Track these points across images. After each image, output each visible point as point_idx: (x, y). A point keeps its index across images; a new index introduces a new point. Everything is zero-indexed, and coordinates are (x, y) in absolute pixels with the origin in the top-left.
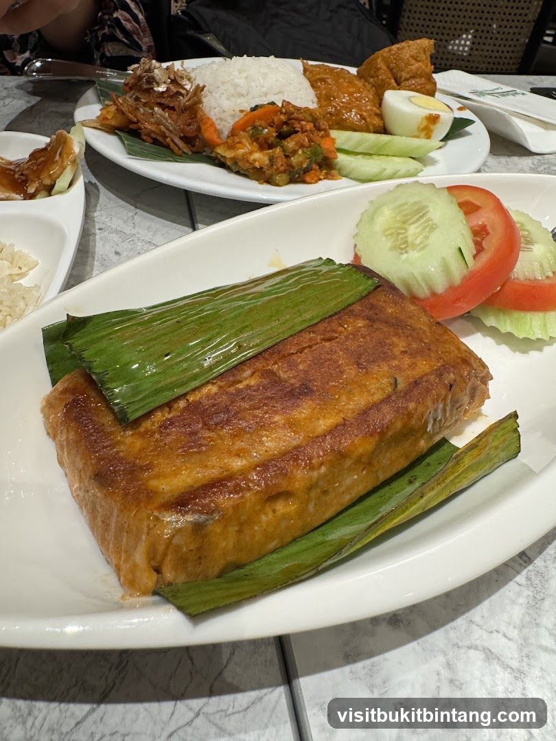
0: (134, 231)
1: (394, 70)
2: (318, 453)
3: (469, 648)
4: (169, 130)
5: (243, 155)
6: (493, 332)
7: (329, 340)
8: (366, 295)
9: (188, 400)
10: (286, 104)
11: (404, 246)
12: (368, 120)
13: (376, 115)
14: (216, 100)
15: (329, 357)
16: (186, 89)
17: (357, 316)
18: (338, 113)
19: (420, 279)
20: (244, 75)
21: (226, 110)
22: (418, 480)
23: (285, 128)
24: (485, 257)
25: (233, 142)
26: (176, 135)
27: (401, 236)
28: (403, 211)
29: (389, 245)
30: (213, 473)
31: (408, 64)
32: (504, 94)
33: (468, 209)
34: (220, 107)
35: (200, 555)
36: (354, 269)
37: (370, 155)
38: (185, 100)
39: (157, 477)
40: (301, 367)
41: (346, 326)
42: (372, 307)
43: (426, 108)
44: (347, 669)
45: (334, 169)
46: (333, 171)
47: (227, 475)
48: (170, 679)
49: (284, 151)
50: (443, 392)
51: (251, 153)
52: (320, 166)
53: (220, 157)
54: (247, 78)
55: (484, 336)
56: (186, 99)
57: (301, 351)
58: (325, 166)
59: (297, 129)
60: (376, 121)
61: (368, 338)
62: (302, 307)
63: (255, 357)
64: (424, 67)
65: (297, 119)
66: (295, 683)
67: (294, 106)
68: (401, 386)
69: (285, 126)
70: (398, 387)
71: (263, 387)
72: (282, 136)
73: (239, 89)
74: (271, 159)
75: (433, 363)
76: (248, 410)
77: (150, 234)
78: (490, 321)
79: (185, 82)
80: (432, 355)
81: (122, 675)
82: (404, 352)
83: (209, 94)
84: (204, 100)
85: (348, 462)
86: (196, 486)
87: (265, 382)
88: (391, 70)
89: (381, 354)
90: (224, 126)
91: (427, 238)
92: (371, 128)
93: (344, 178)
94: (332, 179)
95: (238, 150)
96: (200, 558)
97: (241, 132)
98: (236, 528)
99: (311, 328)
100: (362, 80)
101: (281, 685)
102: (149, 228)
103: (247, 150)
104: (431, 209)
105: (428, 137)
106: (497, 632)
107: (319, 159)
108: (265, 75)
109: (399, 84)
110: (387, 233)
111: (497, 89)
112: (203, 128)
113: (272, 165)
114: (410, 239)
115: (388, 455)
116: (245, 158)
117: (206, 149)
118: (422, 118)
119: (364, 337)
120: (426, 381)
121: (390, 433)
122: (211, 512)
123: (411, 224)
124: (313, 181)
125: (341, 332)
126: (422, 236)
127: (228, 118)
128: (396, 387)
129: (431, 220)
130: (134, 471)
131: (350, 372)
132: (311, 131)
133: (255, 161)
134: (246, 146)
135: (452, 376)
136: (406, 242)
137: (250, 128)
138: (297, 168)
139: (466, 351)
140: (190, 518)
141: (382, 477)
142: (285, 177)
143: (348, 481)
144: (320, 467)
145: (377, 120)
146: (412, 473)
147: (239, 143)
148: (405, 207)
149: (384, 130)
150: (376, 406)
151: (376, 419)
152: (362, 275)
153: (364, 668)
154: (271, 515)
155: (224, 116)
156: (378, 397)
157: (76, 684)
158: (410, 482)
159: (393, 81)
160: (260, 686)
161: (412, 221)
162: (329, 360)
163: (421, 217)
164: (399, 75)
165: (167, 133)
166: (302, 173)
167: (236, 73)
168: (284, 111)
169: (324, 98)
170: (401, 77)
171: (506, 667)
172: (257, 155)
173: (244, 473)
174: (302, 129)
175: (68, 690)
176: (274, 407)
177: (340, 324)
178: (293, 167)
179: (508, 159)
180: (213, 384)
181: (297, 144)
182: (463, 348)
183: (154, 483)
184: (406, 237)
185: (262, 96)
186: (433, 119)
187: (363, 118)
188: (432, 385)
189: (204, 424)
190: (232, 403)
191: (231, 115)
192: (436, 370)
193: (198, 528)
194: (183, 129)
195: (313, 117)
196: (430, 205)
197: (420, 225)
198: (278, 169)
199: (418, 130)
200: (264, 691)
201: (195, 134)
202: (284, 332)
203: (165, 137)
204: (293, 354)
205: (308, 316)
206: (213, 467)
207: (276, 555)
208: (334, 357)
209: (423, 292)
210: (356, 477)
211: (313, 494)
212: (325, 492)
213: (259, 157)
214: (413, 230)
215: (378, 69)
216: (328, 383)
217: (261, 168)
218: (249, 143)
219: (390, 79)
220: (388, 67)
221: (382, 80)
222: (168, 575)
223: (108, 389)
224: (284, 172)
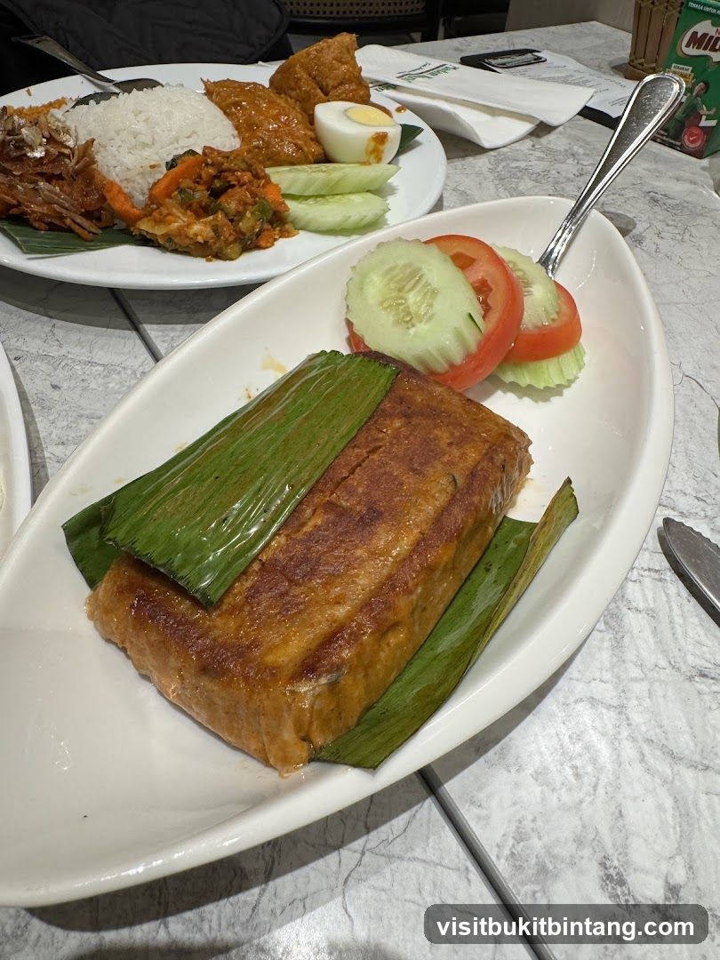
0: (63, 351)
1: (317, 78)
2: (411, 576)
3: (576, 702)
4: (67, 209)
5: (180, 229)
6: (514, 387)
7: (373, 451)
8: (391, 388)
9: (261, 560)
10: (208, 151)
11: (408, 319)
12: (306, 149)
13: (312, 139)
14: (115, 156)
15: (382, 470)
16: (68, 147)
17: (391, 416)
18: (268, 145)
19: (435, 354)
20: (142, 117)
21: (131, 166)
22: (493, 566)
23: (217, 184)
24: (495, 316)
25: (161, 215)
26: (75, 212)
27: (401, 307)
28: (395, 276)
29: (392, 319)
30: (322, 628)
31: (332, 69)
32: (435, 71)
33: (463, 262)
34: (122, 164)
35: (339, 711)
36: (366, 359)
37: (323, 196)
38: (73, 164)
39: (270, 650)
40: (360, 490)
41: (385, 430)
42: (402, 400)
43: (369, 126)
44: (481, 760)
45: (286, 223)
46: (287, 226)
47: (337, 627)
48: (325, 833)
49: (226, 215)
50: (499, 475)
51: (189, 225)
52: (271, 223)
53: (145, 234)
54: (146, 120)
55: (505, 392)
56: (74, 161)
57: (352, 472)
58: (277, 223)
59: (233, 183)
60: (314, 148)
61: (412, 438)
62: (335, 422)
63: (310, 492)
64: (351, 69)
65: (229, 170)
66: (441, 791)
67: (219, 153)
68: (460, 482)
69: (216, 181)
70: (458, 485)
71: (333, 523)
72: (216, 194)
73: (142, 138)
74: (216, 229)
75: (480, 448)
76: (326, 552)
77: (84, 350)
78: (509, 377)
79: (64, 138)
80: (476, 438)
81: (277, 848)
82: (450, 444)
83: (101, 149)
84: (98, 157)
85: (438, 574)
86: (313, 647)
87: (331, 517)
88: (314, 78)
89: (430, 452)
90: (134, 188)
91: (431, 305)
92: (311, 157)
93: (301, 231)
94: (288, 237)
95: (170, 224)
96: (340, 714)
97: (167, 200)
98: (363, 674)
99: (352, 443)
100: (283, 95)
101: (427, 798)
102: (80, 343)
103: (182, 223)
104: (425, 271)
105: (379, 160)
106: (594, 680)
107: (270, 215)
108: (169, 114)
109: (326, 94)
110: (385, 305)
111: (424, 66)
112: (108, 196)
113: (219, 237)
114: (413, 309)
115: (466, 553)
116: (181, 232)
117: (116, 221)
118: (369, 140)
119: (407, 438)
120: (482, 470)
121: (465, 533)
122: (339, 668)
123: (409, 291)
124: (269, 244)
125: (383, 439)
126: (425, 305)
127: (137, 178)
128: (456, 485)
129: (429, 285)
130: (242, 652)
131: (409, 480)
132: (250, 182)
133: (196, 235)
134: (179, 218)
135: (501, 456)
136: (409, 313)
137: (176, 193)
138: (248, 234)
139: (504, 425)
140: (323, 681)
141: (465, 575)
142: (237, 247)
143: (440, 591)
144: (416, 589)
145: (314, 146)
146: (486, 560)
147: (169, 214)
148: (397, 271)
149: (326, 158)
150: (444, 511)
151: (450, 524)
152: (377, 364)
153: (496, 754)
154: (387, 649)
155: (129, 175)
156: (442, 499)
157: (236, 875)
158: (488, 570)
159: (319, 91)
160: (409, 806)
161: (408, 287)
162: (385, 473)
163: (418, 282)
164: (324, 83)
165: (64, 212)
166: (254, 238)
167: (131, 116)
168: (209, 161)
169: (245, 128)
170: (327, 85)
171: (609, 707)
172: (196, 228)
173: (350, 618)
174: (239, 181)
175: (231, 883)
176: (352, 541)
177: (378, 429)
178: (244, 234)
179: (463, 162)
180: (279, 535)
181: (239, 203)
182: (501, 421)
183: (270, 659)
184: (408, 307)
185: (172, 143)
186: (381, 138)
187: (299, 148)
188: (487, 471)
189: (290, 581)
190: (309, 549)
191: (138, 174)
192: (486, 454)
193: (333, 686)
194: (83, 201)
195: (247, 163)
196: (423, 266)
197: (419, 291)
198: (227, 239)
199: (366, 153)
200: (415, 808)
201: (98, 206)
202: (328, 456)
203: (62, 218)
204: (346, 478)
205: (344, 429)
206: (320, 623)
207: (398, 684)
208: (388, 469)
209: (441, 366)
210: (445, 585)
211: (416, 616)
212: (424, 609)
213: (200, 229)
214: (412, 298)
215: (299, 79)
216: (391, 499)
217: (206, 242)
218: (181, 213)
219: (315, 89)
220: (310, 75)
221: (306, 92)
222: (319, 740)
223: (182, 578)
224: (235, 241)
